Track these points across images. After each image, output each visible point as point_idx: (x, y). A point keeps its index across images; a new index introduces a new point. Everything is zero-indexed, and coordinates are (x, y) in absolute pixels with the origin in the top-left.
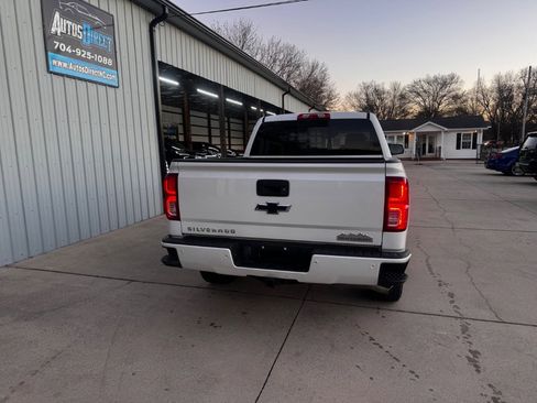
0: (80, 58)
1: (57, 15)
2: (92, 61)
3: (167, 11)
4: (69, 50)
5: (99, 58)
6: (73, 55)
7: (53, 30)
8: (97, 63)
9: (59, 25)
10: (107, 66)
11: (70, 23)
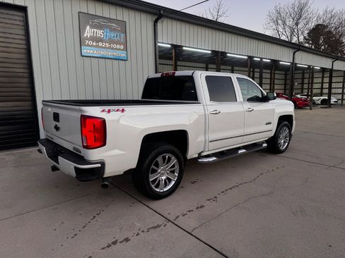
0: (101, 47)
1: (88, 27)
2: (110, 48)
3: (162, 12)
4: (94, 44)
5: (114, 46)
6: (97, 46)
7: (85, 35)
8: (113, 49)
9: (88, 32)
10: (120, 49)
11: (95, 30)
